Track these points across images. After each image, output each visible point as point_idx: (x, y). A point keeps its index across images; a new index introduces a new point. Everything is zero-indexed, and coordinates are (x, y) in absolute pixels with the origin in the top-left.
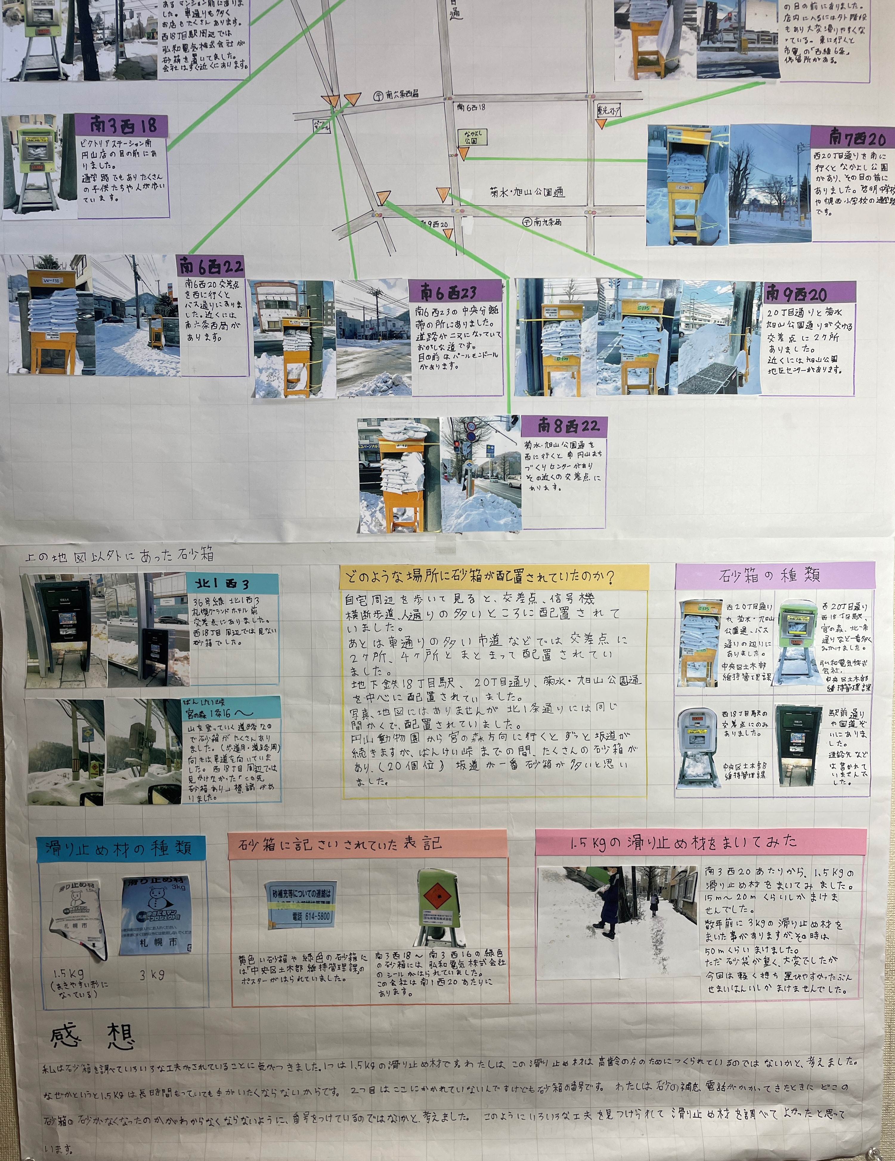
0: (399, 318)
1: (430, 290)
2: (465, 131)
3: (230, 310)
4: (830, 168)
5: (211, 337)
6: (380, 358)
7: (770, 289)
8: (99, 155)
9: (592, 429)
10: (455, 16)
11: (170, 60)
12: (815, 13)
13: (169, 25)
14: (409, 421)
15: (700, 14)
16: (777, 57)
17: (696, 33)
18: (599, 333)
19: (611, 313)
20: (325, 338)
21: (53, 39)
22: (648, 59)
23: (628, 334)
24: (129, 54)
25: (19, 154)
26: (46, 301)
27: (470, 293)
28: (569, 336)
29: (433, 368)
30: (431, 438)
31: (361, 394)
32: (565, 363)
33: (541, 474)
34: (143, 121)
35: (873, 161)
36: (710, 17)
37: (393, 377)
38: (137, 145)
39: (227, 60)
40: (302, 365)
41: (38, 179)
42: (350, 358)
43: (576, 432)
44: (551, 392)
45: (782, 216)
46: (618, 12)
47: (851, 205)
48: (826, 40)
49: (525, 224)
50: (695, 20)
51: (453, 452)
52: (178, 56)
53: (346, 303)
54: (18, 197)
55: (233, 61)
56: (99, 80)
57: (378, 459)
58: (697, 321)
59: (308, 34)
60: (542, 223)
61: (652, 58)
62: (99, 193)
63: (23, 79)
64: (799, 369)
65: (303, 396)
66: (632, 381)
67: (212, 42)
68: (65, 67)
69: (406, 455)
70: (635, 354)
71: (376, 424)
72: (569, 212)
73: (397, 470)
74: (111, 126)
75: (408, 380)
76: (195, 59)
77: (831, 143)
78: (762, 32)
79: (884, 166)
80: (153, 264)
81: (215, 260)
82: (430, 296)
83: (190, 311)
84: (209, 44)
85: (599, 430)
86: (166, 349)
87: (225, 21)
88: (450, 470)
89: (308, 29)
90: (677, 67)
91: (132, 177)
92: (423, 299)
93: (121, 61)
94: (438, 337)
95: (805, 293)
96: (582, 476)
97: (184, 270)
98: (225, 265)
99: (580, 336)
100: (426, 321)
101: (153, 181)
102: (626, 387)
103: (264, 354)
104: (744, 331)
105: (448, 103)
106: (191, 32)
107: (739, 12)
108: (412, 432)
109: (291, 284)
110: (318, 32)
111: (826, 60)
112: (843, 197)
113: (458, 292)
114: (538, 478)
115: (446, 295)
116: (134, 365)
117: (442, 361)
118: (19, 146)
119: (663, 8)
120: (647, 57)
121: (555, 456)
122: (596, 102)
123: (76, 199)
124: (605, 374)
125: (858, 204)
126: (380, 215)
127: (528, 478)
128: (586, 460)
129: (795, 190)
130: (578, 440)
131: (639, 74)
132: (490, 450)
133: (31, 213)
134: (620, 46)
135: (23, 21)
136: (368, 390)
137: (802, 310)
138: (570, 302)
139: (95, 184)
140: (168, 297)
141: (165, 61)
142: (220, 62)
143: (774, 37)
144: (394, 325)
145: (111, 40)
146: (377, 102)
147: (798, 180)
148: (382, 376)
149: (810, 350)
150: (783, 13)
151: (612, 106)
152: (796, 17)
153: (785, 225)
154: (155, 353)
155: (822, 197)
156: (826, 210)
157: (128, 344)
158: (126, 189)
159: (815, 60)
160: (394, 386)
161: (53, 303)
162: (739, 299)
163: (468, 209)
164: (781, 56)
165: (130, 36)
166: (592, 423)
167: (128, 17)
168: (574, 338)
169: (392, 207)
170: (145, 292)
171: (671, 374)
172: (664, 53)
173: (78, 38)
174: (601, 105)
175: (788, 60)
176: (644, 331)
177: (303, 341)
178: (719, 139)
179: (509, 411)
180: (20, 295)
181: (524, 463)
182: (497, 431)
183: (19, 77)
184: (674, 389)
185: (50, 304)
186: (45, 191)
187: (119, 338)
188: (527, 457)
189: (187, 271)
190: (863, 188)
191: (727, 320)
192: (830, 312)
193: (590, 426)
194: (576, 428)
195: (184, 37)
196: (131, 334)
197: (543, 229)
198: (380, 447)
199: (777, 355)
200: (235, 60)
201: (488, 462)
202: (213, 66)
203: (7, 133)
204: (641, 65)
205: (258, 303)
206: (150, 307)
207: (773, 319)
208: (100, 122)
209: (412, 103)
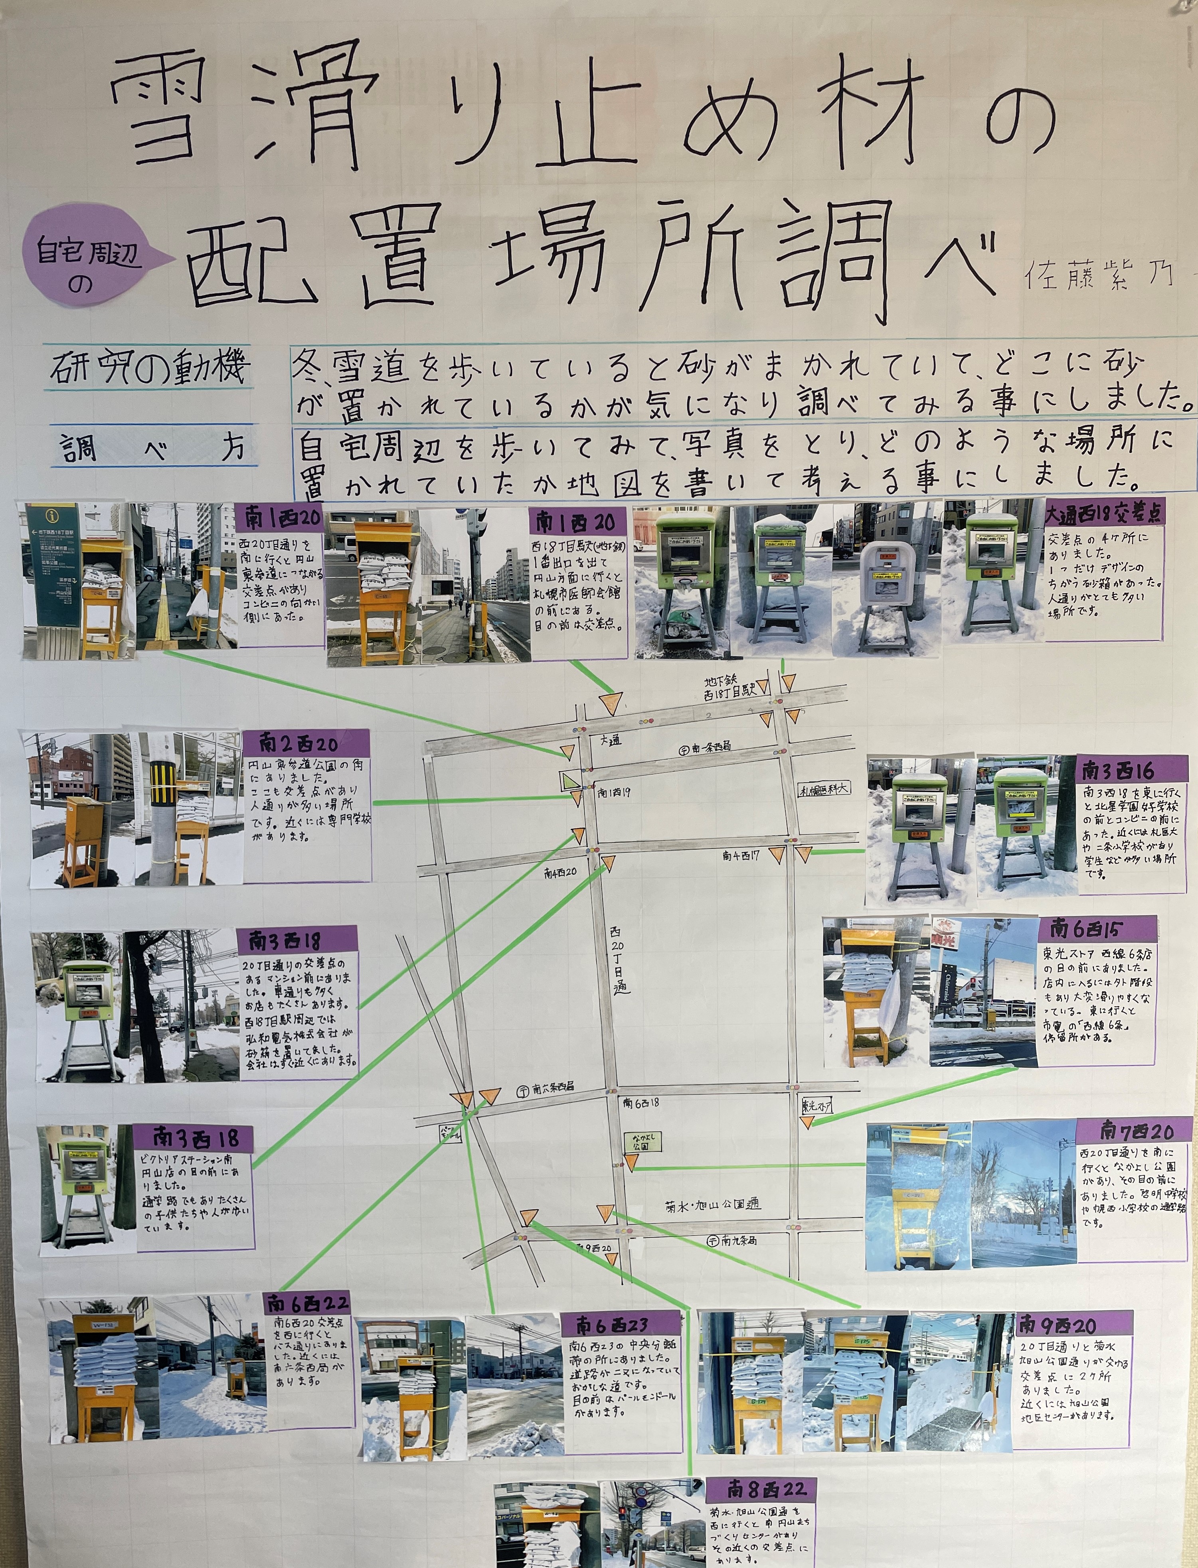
0: (549, 1354)
1: (589, 1324)
2: (633, 1135)
3: (331, 1350)
4: (1101, 1169)
5: (306, 1380)
6: (523, 1402)
7: (1024, 1320)
8: (164, 1174)
9: (797, 1493)
10: (621, 990)
11: (256, 1053)
12: (1084, 977)
13: (254, 1007)
14: (561, 1487)
15: (934, 980)
16: (1033, 1034)
17: (929, 1005)
18: (805, 1369)
19: (821, 1347)
20: (453, 1378)
21: (103, 1023)
22: (867, 1039)
23: (842, 1371)
24: (202, 1046)
25: (61, 1171)
26: (96, 1348)
27: (640, 1326)
28: (766, 1373)
29: (591, 1415)
30: (590, 1505)
31: (498, 1453)
32: (762, 1406)
33: (732, 1543)
34: (221, 1134)
35: (1157, 1159)
36: (947, 984)
37: (541, 1427)
38: (213, 1161)
39: (330, 1055)
40: (423, 1412)
41: (85, 1203)
42: (485, 1402)
43: (776, 1496)
44: (745, 1449)
45: (1039, 1229)
46: (828, 979)
47: (1127, 1213)
48: (1097, 1011)
49: (710, 1244)
50: (927, 987)
51: (618, 1520)
52: (267, 1048)
53: (480, 1340)
54: (60, 1227)
55: (337, 1056)
56: (164, 1081)
57: (521, 1531)
58: (931, 1356)
59: (433, 1019)
60: (732, 1242)
61: (872, 1036)
62: (165, 1220)
63: (65, 1080)
64: (1060, 1415)
65: (424, 1458)
66: (848, 1433)
67: (311, 1031)
68: (119, 1063)
69: (557, 1526)
70: (852, 1396)
71: (518, 1489)
72: (766, 1226)
73: (545, 1544)
74: (180, 1139)
75: (560, 1433)
76: (289, 1052)
77: (1102, 1138)
78: (1015, 1001)
79: (1171, 1165)
80: (233, 1304)
81: (313, 1297)
82: (589, 1330)
83: (279, 1353)
84: (306, 1033)
85: (806, 1494)
86: (248, 1399)
87: (327, 1003)
88: (614, 1541)
89: (434, 1012)
90: (905, 1048)
91: (207, 1200)
92: (579, 1333)
93: (192, 1054)
94: (598, 1375)
95: (1069, 1324)
96: (784, 1546)
97: (273, 1308)
98: (325, 1301)
99: (781, 1372)
100: (583, 1356)
101: (234, 1205)
102: (841, 1440)
103: (374, 1400)
104: (990, 1368)
105: (612, 1097)
106: (282, 1017)
107: (985, 977)
108: (565, 1499)
109: (410, 1323)
110: (447, 1016)
111: (1097, 1037)
112: (1117, 1204)
113: (625, 1324)
114: (728, 1549)
115: (609, 1328)
116: (209, 1422)
117: (604, 1405)
118: (60, 1162)
119: (887, 973)
120: (865, 1035)
121: (750, 1525)
122: (801, 1096)
123: (134, 1227)
124: (814, 1422)
125: (1137, 1211)
126: (525, 1238)
127: (715, 1548)
128: (789, 1529)
129: (1056, 1196)
130: (779, 1506)
131: (855, 1058)
132: (666, 1517)
133: (77, 1247)
134: (831, 1021)
135: (62, 1000)
136: (508, 1448)
137: (1064, 1343)
138: (768, 1334)
139: (158, 1208)
140: (253, 1339)
141: (249, 1055)
142: (320, 1056)
143: (1031, 1008)
144: (542, 1362)
145: (178, 1026)
146: (521, 1099)
147: (1060, 1183)
148: (527, 1426)
149: (1074, 1392)
150: (1042, 976)
151: (821, 1101)
152: (1059, 982)
153: (1042, 1241)
154: (235, 1406)
155: (1090, 1204)
156: (1096, 1221)
157: (200, 1395)
158: (199, 1216)
159: (1083, 1037)
160: (541, 1442)
161: (105, 1350)
162: (985, 1331)
163: (637, 1229)
164: (1039, 1033)
165: (203, 1021)
166: (797, 1485)
167: (200, 995)
168: (773, 1375)
169: (538, 1227)
170: (223, 1333)
171: (898, 1423)
172: (888, 1030)
173: (136, 1023)
174: (807, 1100)
175: (1048, 1038)
176: (863, 1367)
177: (425, 1382)
178: (958, 1137)
179: (690, 1473)
180: (64, 1343)
181: (709, 1533)
182: (674, 1496)
183: (58, 1076)
184: (901, 1443)
185: (102, 1352)
186: (95, 1218)
187: (188, 1389)
188: (714, 1526)
189: (277, 1309)
190: (1143, 1192)
191: (969, 1355)
192: (1100, 1346)
193: (795, 1489)
194: (777, 1492)
195: (273, 1023)
196: (205, 1382)
197: (733, 1249)
198: (523, 1517)
199: (1033, 1397)
200: (339, 1055)
201: (663, 1531)
202: (311, 1062)
203: (45, 1145)
204: (858, 1046)
205: (367, 1342)
206: (229, 1351)
207: (1027, 1354)
208: (166, 1134)
209: (566, 1099)
